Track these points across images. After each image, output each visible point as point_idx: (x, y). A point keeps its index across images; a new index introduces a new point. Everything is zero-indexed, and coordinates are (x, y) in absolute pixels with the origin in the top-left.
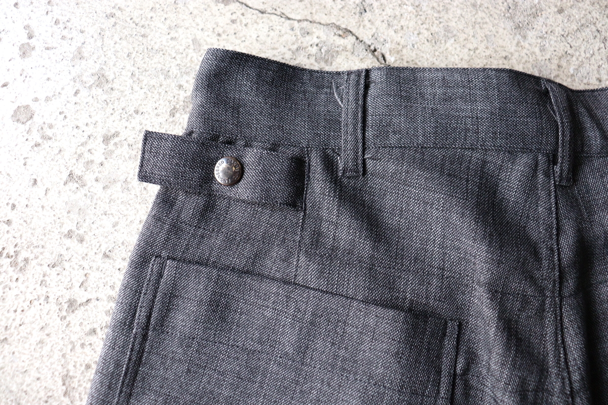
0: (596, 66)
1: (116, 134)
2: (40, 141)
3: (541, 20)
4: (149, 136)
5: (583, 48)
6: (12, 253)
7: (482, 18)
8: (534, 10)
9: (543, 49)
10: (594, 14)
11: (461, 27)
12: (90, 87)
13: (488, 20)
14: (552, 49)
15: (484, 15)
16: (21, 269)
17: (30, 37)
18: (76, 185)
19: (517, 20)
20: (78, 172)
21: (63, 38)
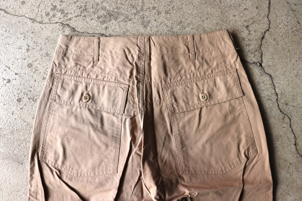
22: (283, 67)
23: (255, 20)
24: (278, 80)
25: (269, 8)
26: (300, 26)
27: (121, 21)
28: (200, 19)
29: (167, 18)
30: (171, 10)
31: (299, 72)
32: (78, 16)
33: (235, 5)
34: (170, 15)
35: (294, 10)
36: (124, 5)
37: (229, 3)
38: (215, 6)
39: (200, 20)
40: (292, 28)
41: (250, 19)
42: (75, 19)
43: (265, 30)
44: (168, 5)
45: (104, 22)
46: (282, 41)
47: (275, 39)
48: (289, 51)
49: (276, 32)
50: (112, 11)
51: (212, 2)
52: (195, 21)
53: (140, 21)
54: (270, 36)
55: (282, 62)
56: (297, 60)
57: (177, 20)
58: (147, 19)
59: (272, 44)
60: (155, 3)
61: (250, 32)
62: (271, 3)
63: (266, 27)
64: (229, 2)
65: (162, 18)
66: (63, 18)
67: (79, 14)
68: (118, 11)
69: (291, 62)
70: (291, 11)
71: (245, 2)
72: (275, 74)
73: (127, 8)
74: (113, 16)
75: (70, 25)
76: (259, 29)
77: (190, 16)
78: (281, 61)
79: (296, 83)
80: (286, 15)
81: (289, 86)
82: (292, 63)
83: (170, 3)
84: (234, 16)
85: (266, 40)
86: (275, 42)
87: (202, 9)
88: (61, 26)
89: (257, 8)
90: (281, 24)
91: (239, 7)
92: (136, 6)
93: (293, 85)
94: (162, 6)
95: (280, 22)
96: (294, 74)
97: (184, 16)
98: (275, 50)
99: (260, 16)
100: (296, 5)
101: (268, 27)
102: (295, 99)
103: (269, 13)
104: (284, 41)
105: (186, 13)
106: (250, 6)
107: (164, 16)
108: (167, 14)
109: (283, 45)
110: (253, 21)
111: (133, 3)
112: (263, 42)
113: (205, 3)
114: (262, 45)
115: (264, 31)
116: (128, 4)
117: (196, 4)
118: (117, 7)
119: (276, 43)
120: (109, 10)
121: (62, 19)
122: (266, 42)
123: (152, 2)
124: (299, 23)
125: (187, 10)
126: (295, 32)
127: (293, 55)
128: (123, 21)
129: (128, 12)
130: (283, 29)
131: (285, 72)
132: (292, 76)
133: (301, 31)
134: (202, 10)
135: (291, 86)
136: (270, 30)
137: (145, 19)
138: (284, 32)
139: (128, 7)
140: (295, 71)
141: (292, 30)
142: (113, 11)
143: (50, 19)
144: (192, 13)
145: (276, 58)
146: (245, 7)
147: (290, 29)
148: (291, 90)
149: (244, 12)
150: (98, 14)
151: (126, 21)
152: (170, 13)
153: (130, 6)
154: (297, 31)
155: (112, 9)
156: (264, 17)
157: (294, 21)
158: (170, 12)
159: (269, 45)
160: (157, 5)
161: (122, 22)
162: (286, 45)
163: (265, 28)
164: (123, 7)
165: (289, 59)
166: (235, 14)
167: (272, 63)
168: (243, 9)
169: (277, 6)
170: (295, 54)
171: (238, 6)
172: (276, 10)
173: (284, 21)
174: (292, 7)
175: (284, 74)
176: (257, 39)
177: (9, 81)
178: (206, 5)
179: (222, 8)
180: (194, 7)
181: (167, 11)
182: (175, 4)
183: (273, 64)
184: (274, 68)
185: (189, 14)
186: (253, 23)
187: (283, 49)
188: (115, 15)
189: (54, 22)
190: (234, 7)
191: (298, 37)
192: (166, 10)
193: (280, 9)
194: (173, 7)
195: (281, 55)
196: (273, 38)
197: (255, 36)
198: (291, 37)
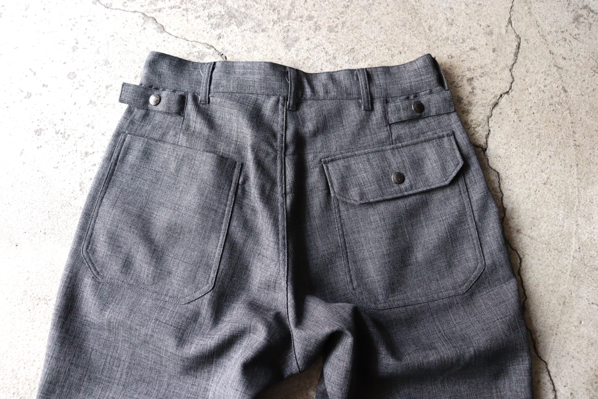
0: (321, 64)
1: (111, 85)
2: (78, 87)
3: (298, 43)
4: (124, 85)
5: (316, 56)
6: (63, 132)
7: (271, 42)
8: (296, 39)
9: (297, 55)
10: (323, 41)
11: (261, 45)
12: (101, 66)
13: (274, 43)
14: (302, 56)
15: (272, 40)
16: (66, 139)
17: (77, 43)
18: (93, 105)
19: (287, 43)
20: (93, 100)
21: (91, 44)
22: (523, 163)
23: (487, 70)
24: (511, 184)
25: (516, 54)
26: (567, 97)
27: (247, 30)
28: (389, 51)
29: (329, 38)
30: (340, 27)
31: (551, 177)
32: (174, 7)
33: (456, 38)
34: (335, 35)
35: (560, 66)
36: (259, 4)
37: (446, 34)
38: (420, 33)
39: (388, 53)
40: (552, 97)
41: (479, 68)
42: (169, 11)
43: (502, 91)
44: (336, 17)
45: (218, 25)
46: (529, 116)
47: (516, 111)
48: (539, 136)
49: (522, 100)
50: (236, 9)
51: (416, 26)
52: (379, 53)
53: (280, 35)
54: (509, 104)
55: (522, 153)
56: (552, 155)
57: (347, 45)
58: (294, 34)
59: (511, 119)
60: (314, 9)
61: (474, 90)
62: (521, 47)
63: (505, 87)
64: (446, 32)
65: (320, 38)
66: (148, 5)
67: (177, 4)
68: (247, 12)
69: (539, 156)
70: (555, 68)
71: (475, 36)
72: (506, 173)
73: (263, 10)
74: (235, 18)
75: (157, 20)
76: (491, 88)
77: (372, 43)
78: (521, 151)
79: (542, 196)
80: (545, 73)
81: (529, 199)
82: (541, 159)
83: (340, 14)
84: (450, 57)
85: (500, 109)
86: (516, 116)
87: (395, 34)
88: (141, 18)
89: (494, 50)
90: (532, 87)
91: (462, 43)
92: (280, 9)
93: (536, 198)
94: (326, 17)
95: (531, 83)
96: (542, 180)
97: (361, 41)
98: (513, 130)
99: (497, 66)
100: (565, 59)
101: (508, 88)
102: (537, 225)
103: (514, 64)
104: (533, 118)
105: (364, 37)
106: (482, 44)
107: (324, 34)
108: (330, 32)
109: (530, 124)
110: (482, 71)
111: (275, 3)
112: (494, 111)
113: (401, 26)
114: (492, 117)
115: (499, 94)
116: (266, 4)
117: (386, 24)
118: (246, 5)
119: (518, 118)
120: (231, 7)
121: (146, 8)
122: (500, 113)
123: (309, 7)
124: (565, 91)
125: (368, 32)
126: (557, 105)
127: (546, 145)
128: (252, 30)
129: (263, 16)
130: (535, 96)
131: (526, 172)
132: (537, 182)
133: (566, 106)
134: (394, 37)
135: (532, 200)
136: (511, 93)
137: (290, 34)
138: (536, 101)
139: (266, 7)
140: (543, 174)
141: (551, 102)
142: (236, 11)
143: (125, 4)
144: (375, 39)
145: (514, 145)
146: (472, 46)
147: (548, 99)
148: (532, 207)
149: (469, 53)
150: (210, 10)
151: (256, 32)
152: (337, 32)
153: (268, 7)
154: (560, 104)
155: (236, 7)
156: (503, 69)
157: (557, 85)
158: (336, 30)
159: (504, 119)
160: (317, 13)
161: (248, 32)
162: (535, 124)
163: (502, 88)
164: (257, 6)
165: (536, 151)
166: (453, 55)
167: (504, 152)
168: (468, 48)
169: (531, 53)
170: (549, 144)
171: (461, 41)
172: (527, 61)
173: (539, 83)
174: (557, 61)
175: (523, 176)
176: (485, 104)
177: (29, 95)
178: (403, 30)
179: (431, 40)
180: (382, 29)
181: (332, 27)
182: (349, 18)
183: (507, 154)
184: (506, 162)
185: (371, 39)
186: (482, 75)
187: (528, 131)
188: (239, 18)
189: (130, 10)
190: (453, 41)
191: (560, 116)
192: (330, 24)
193: (535, 61)
194: (344, 23)
195: (524, 141)
196: (514, 109)
197: (481, 99)
198: (548, 113)
